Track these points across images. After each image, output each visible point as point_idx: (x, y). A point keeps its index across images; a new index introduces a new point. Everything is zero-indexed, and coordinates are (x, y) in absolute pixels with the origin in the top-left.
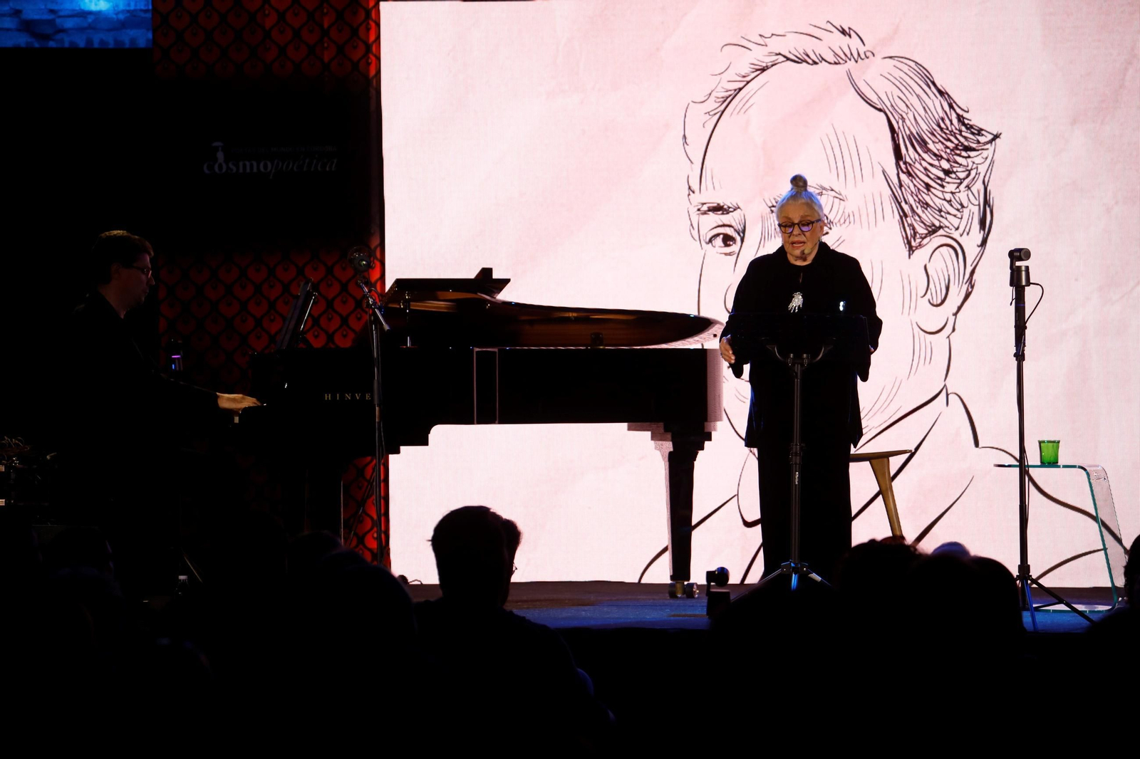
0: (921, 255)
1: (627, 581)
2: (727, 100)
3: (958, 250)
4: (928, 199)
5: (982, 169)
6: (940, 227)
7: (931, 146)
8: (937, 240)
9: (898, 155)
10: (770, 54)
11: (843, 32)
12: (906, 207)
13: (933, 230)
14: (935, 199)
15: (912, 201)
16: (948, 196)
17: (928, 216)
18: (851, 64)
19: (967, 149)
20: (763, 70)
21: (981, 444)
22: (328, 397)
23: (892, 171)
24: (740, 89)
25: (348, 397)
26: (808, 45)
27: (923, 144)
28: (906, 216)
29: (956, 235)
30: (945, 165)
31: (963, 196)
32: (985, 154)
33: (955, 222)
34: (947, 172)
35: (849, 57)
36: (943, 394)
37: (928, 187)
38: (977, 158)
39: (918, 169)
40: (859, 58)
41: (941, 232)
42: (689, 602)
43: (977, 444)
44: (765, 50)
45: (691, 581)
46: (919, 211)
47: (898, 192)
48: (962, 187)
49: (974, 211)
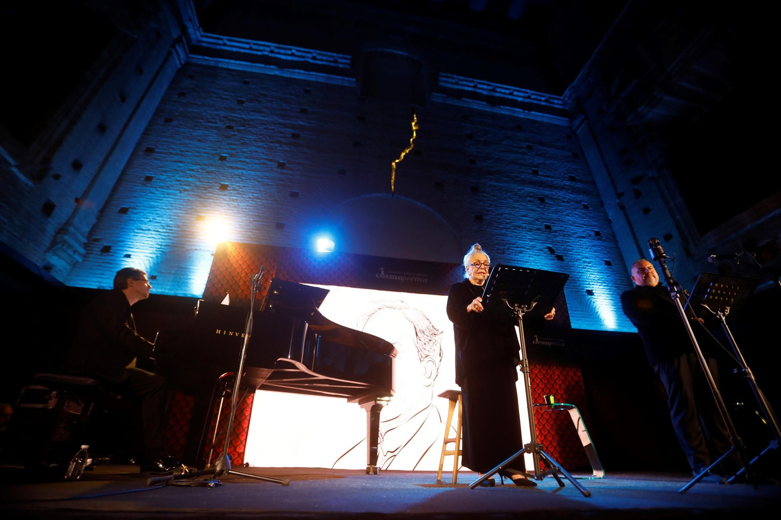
0: (424, 363)
2: (370, 316)
3: (434, 362)
4: (425, 347)
5: (439, 340)
6: (429, 355)
7: (425, 333)
8: (428, 359)
9: (417, 335)
10: (383, 305)
11: (402, 302)
12: (419, 349)
13: (427, 356)
14: (427, 347)
15: (421, 348)
17: (425, 352)
18: (404, 310)
19: (435, 334)
20: (380, 309)
24: (373, 313)
25: (231, 333)
26: (393, 304)
27: (423, 332)
28: (419, 351)
29: (433, 358)
30: (430, 339)
31: (434, 347)
32: (440, 336)
34: (430, 340)
35: (403, 308)
36: (431, 406)
37: (425, 344)
38: (437, 338)
39: (422, 339)
40: (406, 308)
42: (376, 476)
43: (441, 422)
44: (381, 304)
45: (376, 466)
46: (423, 351)
47: (417, 345)
48: (434, 345)
49: (438, 352)
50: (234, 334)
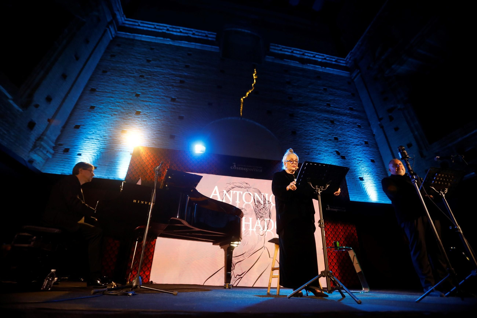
1: (201, 284)
4: (260, 212)
5: (269, 208)
6: (262, 217)
8: (262, 219)
9: (255, 204)
10: (234, 186)
11: (246, 183)
12: (257, 213)
14: (262, 212)
15: (258, 212)
16: (264, 211)
17: (260, 215)
18: (247, 189)
20: (233, 188)
21: (271, 257)
23: (254, 207)
24: (229, 191)
26: (241, 185)
27: (260, 202)
28: (257, 214)
29: (265, 218)
31: (266, 212)
33: (265, 216)
34: (263, 207)
35: (247, 187)
36: (264, 247)
37: (260, 209)
39: (259, 207)
40: (249, 188)
41: (263, 217)
42: (230, 290)
43: (270, 257)
44: (234, 185)
45: (230, 284)
46: (259, 213)
47: (255, 210)
49: (268, 214)
50: (144, 203)
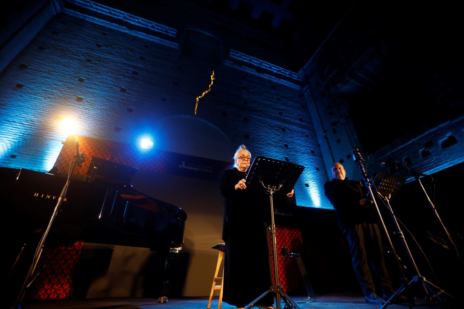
22: (36, 195)
25: (48, 197)
50: (51, 197)
